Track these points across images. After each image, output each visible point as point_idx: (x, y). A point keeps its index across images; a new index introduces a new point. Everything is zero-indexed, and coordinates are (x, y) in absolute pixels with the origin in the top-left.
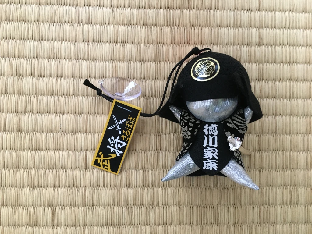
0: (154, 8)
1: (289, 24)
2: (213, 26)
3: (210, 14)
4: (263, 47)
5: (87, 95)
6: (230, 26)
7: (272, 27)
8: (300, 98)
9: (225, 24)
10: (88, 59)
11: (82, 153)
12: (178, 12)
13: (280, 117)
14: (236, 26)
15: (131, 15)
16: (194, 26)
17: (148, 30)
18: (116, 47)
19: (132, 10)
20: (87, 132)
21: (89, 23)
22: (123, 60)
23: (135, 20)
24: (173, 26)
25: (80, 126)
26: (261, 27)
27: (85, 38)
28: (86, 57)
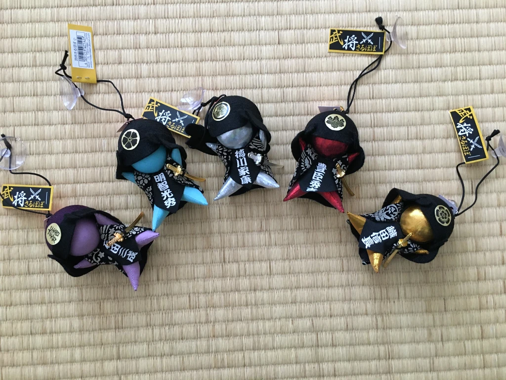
0: (65, 7)
1: (180, 15)
2: (116, 19)
3: (112, 10)
4: (158, 35)
5: (13, 82)
6: (130, 19)
7: (165, 18)
8: (191, 76)
9: (125, 17)
10: (12, 52)
11: (12, 128)
12: (85, 9)
13: (175, 92)
14: (136, 18)
15: (46, 14)
16: (100, 20)
17: (61, 26)
18: (34, 41)
19: (47, 9)
20: (14, 112)
21: (11, 23)
22: (41, 51)
23: (49, 18)
24: (82, 20)
25: (8, 107)
26: (156, 18)
27: (9, 35)
28: (10, 50)
